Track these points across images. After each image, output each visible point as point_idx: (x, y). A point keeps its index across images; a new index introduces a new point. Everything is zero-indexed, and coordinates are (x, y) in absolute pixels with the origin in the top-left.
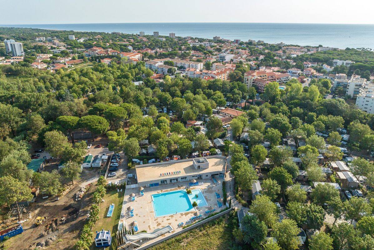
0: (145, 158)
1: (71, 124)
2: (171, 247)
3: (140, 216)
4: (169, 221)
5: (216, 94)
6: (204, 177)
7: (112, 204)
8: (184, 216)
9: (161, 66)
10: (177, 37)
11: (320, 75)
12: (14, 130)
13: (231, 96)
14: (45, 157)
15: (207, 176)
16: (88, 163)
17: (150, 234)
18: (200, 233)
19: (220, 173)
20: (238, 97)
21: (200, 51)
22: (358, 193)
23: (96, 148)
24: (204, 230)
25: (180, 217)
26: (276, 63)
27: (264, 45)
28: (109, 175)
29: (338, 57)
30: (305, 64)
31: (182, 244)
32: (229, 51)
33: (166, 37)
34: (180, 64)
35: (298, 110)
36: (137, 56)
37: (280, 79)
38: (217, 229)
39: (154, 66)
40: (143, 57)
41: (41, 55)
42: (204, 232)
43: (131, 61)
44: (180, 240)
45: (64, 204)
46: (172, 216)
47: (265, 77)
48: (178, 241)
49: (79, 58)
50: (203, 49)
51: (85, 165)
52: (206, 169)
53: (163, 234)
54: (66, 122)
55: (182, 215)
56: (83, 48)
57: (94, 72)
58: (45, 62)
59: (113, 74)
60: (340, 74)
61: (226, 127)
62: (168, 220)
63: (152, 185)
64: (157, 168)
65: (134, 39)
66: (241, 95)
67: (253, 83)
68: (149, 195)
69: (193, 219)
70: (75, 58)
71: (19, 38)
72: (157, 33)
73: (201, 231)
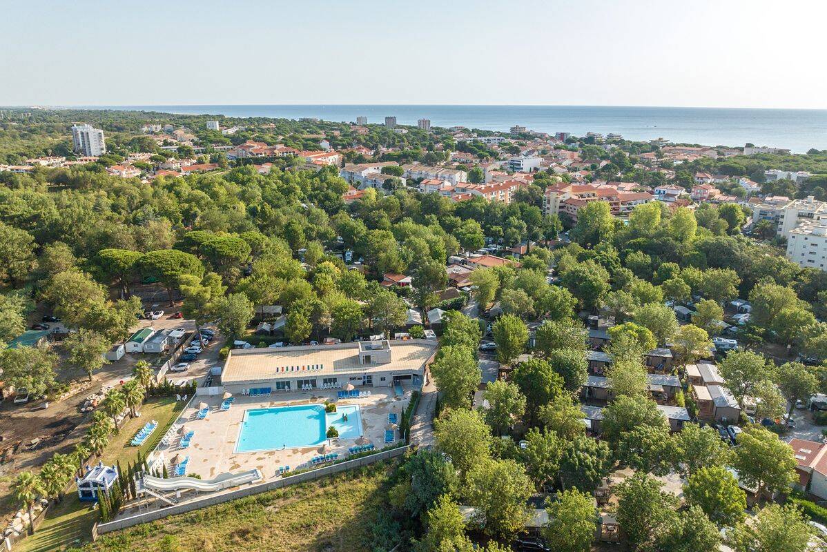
0: (262, 340)
1: (122, 265)
2: (240, 513)
3: (201, 449)
4: (260, 463)
5: (466, 224)
6: (375, 381)
7: (153, 421)
8: (300, 454)
9: (373, 175)
10: (434, 128)
11: (728, 200)
12: (14, 276)
13: (499, 231)
14: (58, 328)
15: (383, 379)
16: (136, 343)
17: (206, 484)
18: (321, 491)
19: (414, 375)
20: (514, 233)
21: (472, 151)
22: (734, 432)
23: (171, 318)
24: (332, 483)
25: (289, 456)
26: (631, 174)
27: (621, 142)
28: (172, 369)
29: (782, 165)
30: (698, 178)
31: (270, 508)
32: (536, 153)
33: (410, 128)
34: (419, 174)
35: (639, 257)
36: (331, 158)
37: (630, 204)
38: (363, 485)
39: (358, 176)
40: (343, 160)
41: (137, 154)
42: (330, 488)
43: (314, 166)
44: (268, 501)
45: (54, 415)
46: (271, 453)
47: (592, 198)
48: (264, 502)
49: (213, 161)
50: (480, 148)
51: (131, 346)
52: (384, 364)
53: (234, 486)
54: (112, 259)
55: (295, 451)
56: (228, 145)
57: (225, 182)
58: (137, 166)
59: (262, 187)
60: (775, 197)
61: (468, 289)
62: (259, 459)
63: (255, 391)
64: (276, 357)
65: (341, 130)
66: (525, 230)
67: (561, 207)
68: (241, 410)
69: (316, 462)
70: (204, 160)
71: (111, 126)
72: (394, 119)
73: (323, 486)
